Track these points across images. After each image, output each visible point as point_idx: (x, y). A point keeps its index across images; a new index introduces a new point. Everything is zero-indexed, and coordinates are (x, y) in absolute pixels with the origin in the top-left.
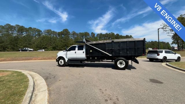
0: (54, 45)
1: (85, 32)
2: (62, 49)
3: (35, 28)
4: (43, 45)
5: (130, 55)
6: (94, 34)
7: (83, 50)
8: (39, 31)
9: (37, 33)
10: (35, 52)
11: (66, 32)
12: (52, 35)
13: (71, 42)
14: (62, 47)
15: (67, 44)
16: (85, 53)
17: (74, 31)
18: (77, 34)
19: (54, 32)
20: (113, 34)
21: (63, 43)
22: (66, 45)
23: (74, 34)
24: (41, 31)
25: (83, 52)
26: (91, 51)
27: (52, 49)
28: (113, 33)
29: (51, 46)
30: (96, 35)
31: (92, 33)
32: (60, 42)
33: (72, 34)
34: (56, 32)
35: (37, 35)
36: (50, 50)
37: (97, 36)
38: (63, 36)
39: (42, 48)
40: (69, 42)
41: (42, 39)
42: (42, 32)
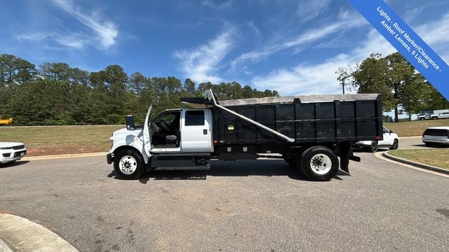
0: (77, 109)
1: (169, 78)
2: (105, 120)
3: (11, 57)
4: (40, 109)
5: (344, 138)
6: (191, 82)
7: (203, 124)
8: (25, 67)
9: (17, 72)
10: (12, 130)
11: (114, 75)
12: (71, 80)
13: (131, 101)
14: (104, 115)
15: (118, 107)
16: (209, 133)
17: (136, 73)
18: (148, 82)
19: (76, 70)
20: (238, 86)
21: (107, 103)
22: (115, 108)
23: (139, 79)
24: (33, 67)
25: (205, 132)
26: (231, 128)
27: (69, 118)
28: (237, 84)
29: (68, 112)
30: (197, 87)
31: (188, 81)
32: (98, 102)
33: (132, 81)
34: (84, 73)
35: (17, 77)
36: (64, 124)
37: (200, 88)
38: (106, 83)
39: (37, 115)
40: (124, 100)
41: (36, 91)
42: (37, 67)
